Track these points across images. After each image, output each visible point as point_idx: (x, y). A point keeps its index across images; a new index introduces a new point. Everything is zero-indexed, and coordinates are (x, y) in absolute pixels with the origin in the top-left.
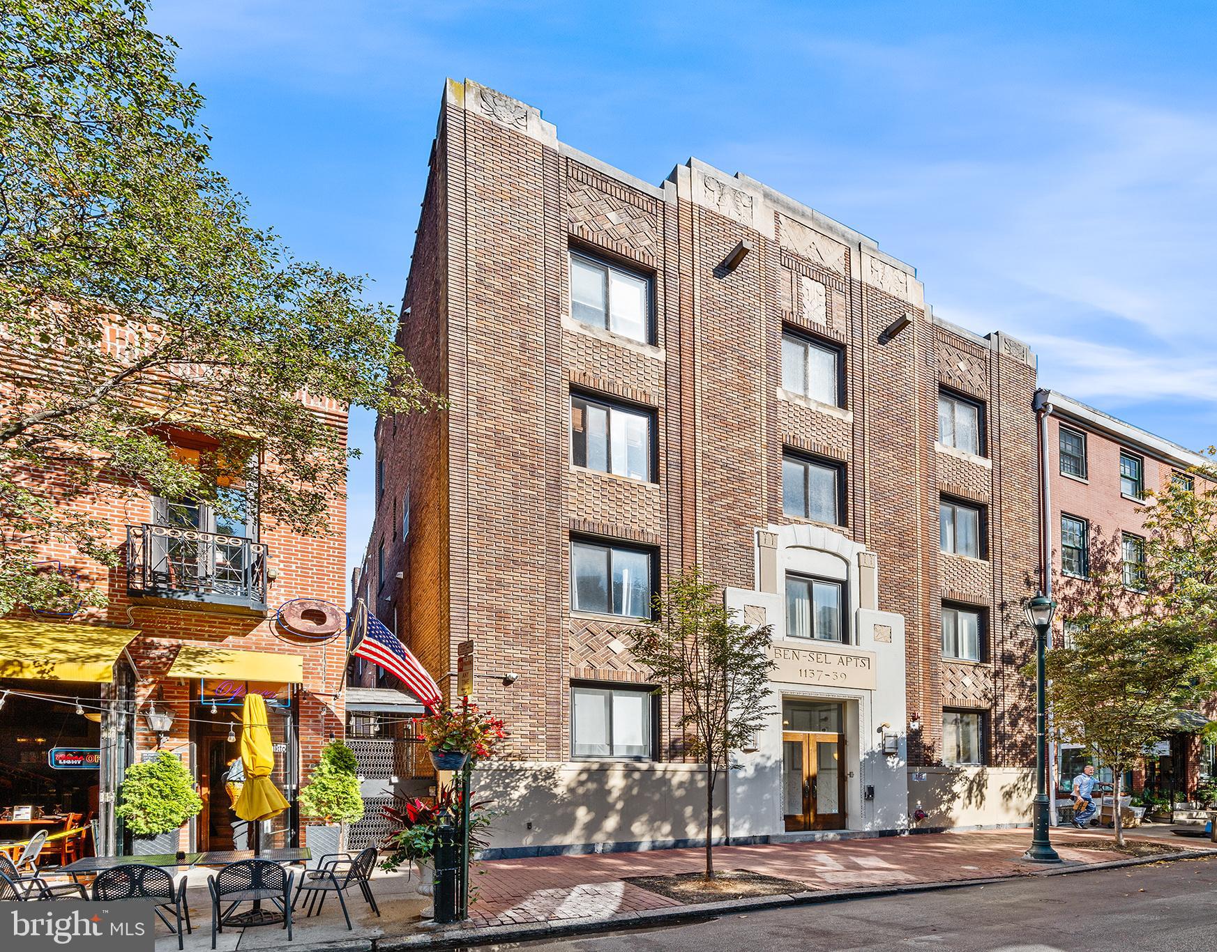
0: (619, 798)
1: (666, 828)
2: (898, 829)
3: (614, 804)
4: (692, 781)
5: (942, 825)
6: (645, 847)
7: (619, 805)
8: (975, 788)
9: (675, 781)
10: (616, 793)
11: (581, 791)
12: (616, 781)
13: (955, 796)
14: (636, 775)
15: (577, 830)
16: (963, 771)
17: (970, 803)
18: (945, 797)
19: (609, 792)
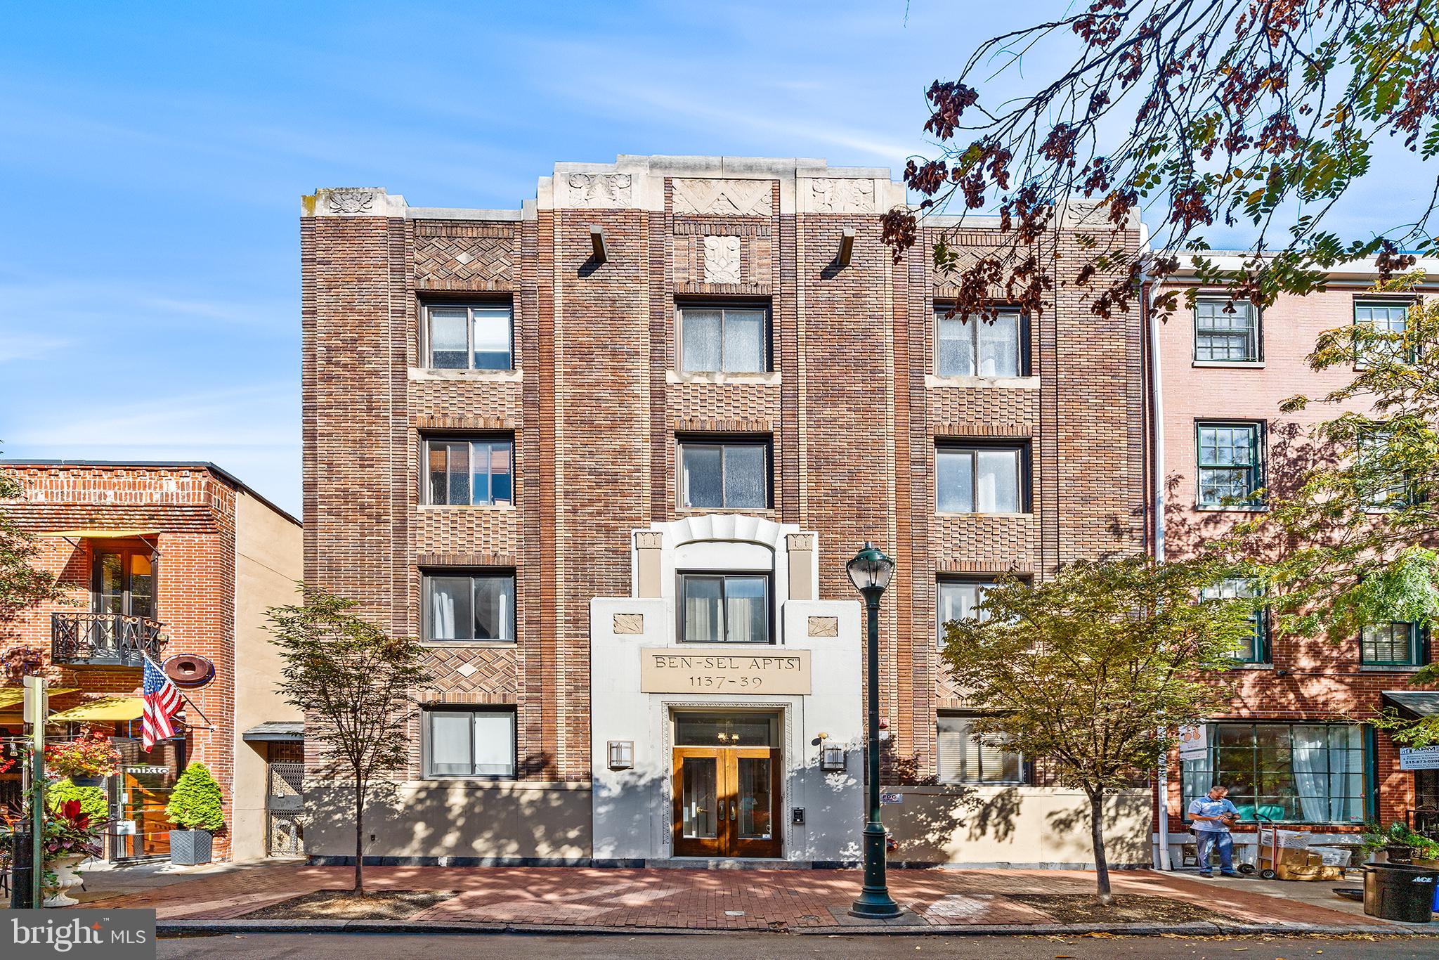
0: (460, 815)
1: (513, 847)
2: (845, 860)
3: (454, 822)
4: (545, 799)
5: (930, 859)
6: (487, 863)
7: (460, 822)
8: (994, 814)
9: (525, 799)
10: (456, 811)
11: (419, 807)
12: (457, 799)
13: (953, 824)
14: (479, 794)
15: (415, 844)
16: (969, 791)
17: (983, 833)
18: (935, 825)
19: (449, 809)
